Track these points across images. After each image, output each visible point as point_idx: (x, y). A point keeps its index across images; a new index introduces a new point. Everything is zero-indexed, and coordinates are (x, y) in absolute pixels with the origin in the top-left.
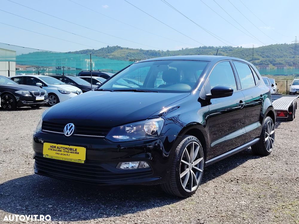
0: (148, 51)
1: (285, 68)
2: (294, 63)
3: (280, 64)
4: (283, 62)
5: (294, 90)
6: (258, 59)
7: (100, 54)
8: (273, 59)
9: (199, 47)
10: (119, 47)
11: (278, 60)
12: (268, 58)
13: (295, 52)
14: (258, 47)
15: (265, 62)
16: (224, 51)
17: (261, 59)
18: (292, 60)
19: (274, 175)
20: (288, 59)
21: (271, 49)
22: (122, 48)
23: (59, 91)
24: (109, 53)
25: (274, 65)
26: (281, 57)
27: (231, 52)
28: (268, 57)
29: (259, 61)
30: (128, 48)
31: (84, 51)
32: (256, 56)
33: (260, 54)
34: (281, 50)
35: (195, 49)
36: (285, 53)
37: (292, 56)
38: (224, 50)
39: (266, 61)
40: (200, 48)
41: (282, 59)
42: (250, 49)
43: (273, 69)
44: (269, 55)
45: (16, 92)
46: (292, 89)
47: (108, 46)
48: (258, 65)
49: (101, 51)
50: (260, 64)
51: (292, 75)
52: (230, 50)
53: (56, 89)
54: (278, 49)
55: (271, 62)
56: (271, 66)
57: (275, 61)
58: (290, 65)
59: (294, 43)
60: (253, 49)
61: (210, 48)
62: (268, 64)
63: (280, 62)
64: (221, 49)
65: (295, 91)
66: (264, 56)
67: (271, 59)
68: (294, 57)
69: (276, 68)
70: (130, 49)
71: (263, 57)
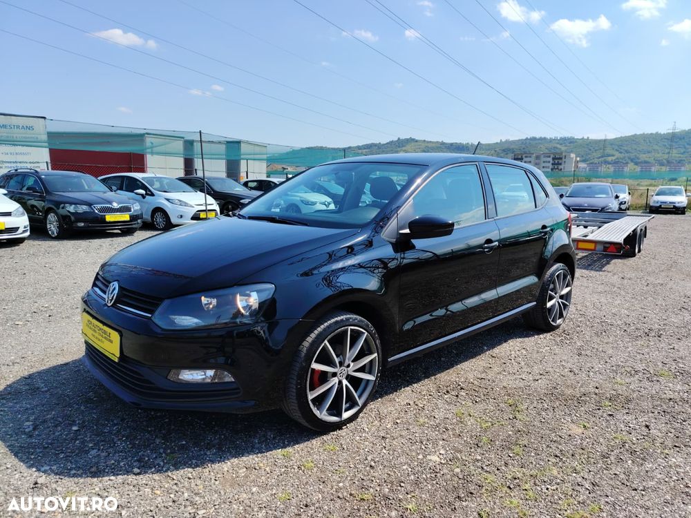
0: (452, 144)
1: (653, 169)
2: (668, 162)
3: (646, 162)
4: (651, 160)
5: (657, 202)
6: (613, 156)
7: (388, 149)
8: (635, 156)
9: (524, 138)
10: (413, 140)
11: (643, 157)
12: (628, 154)
13: (671, 145)
14: (614, 137)
15: (622, 159)
16: (561, 144)
17: (617, 155)
18: (666, 156)
19: (540, 381)
20: (658, 155)
21: (633, 141)
22: (417, 141)
23: (302, 201)
24: (399, 147)
25: (636, 164)
26: (649, 152)
27: (572, 144)
28: (627, 152)
29: (614, 158)
30: (424, 141)
31: (368, 145)
32: (609, 151)
33: (616, 148)
34: (650, 143)
35: (519, 140)
36: (656, 147)
37: (667, 151)
38: (561, 142)
39: (624, 157)
40: (527, 139)
41: (650, 155)
42: (600, 141)
43: (635, 169)
44: (630, 149)
45: (242, 201)
46: (655, 201)
47: (399, 139)
48: (610, 164)
49: (389, 145)
50: (614, 163)
51: (663, 178)
52: (570, 143)
53: (298, 198)
54: (644, 140)
55: (632, 161)
56: (631, 166)
57: (638, 158)
58: (662, 164)
59: (671, 131)
60: (605, 140)
61: (541, 139)
62: (627, 163)
63: (646, 159)
64: (557, 141)
65: (658, 205)
66: (622, 151)
67: (632, 156)
68: (669, 153)
69: (638, 169)
70: (428, 142)
71: (621, 153)
